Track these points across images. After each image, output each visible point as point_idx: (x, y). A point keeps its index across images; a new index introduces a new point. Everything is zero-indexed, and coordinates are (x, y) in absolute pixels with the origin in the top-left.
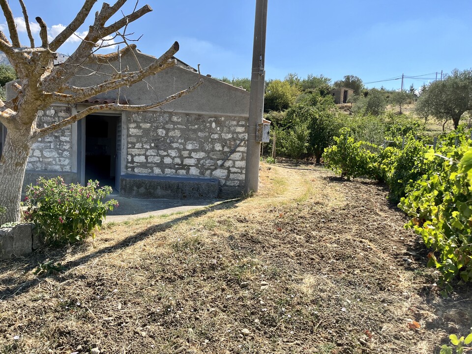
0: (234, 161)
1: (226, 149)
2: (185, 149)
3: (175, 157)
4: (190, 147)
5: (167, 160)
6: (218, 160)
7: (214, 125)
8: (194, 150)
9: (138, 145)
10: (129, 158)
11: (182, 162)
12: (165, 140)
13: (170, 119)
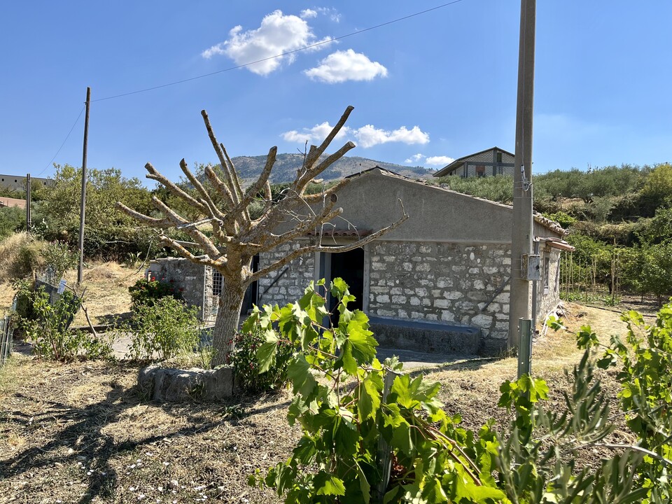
0: (501, 305)
1: (490, 288)
2: (435, 287)
3: (424, 297)
4: (441, 284)
5: (415, 301)
6: (479, 302)
7: (472, 256)
8: (447, 289)
9: (381, 282)
10: (372, 297)
11: (432, 304)
12: (412, 276)
13: (418, 250)
